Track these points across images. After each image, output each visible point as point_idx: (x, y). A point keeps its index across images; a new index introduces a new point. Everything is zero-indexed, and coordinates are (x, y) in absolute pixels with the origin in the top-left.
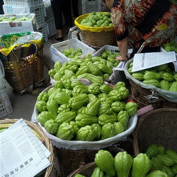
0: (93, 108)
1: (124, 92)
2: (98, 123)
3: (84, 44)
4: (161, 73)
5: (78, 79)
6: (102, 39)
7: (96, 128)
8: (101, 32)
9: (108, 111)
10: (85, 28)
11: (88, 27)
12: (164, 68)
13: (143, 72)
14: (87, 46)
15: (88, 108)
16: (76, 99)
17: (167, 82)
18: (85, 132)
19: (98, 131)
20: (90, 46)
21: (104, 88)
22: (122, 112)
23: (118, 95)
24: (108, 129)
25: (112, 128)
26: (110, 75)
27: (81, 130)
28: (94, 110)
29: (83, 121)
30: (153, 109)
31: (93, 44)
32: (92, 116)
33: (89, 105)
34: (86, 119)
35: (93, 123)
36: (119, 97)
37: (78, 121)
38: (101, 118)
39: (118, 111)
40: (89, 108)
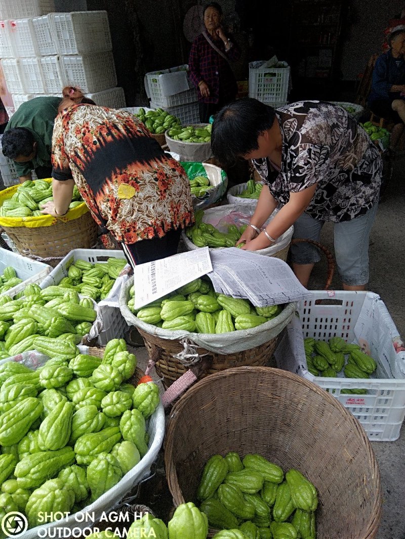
0: (56, 430)
1: (125, 362)
2: (76, 462)
3: (20, 257)
4: (193, 298)
5: (12, 358)
6: (60, 240)
7: (72, 476)
8: (53, 225)
9: (94, 422)
10: (12, 222)
11: (19, 219)
12: (195, 287)
13: (157, 304)
14: (28, 260)
15: (42, 435)
16: (9, 420)
17: (208, 315)
18: (45, 499)
19: (79, 484)
20: (35, 259)
21: (80, 364)
22: (127, 414)
23: (113, 375)
24: (101, 472)
25: (108, 463)
26: (92, 323)
27: (32, 499)
28: (59, 432)
29: (34, 473)
30: (195, 378)
31: (40, 253)
32: (58, 450)
33: (44, 425)
34: (42, 464)
35: (64, 467)
36: (117, 380)
37: (21, 476)
38: (80, 447)
39: (119, 414)
40: (47, 434)
